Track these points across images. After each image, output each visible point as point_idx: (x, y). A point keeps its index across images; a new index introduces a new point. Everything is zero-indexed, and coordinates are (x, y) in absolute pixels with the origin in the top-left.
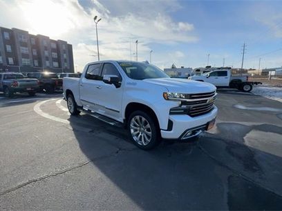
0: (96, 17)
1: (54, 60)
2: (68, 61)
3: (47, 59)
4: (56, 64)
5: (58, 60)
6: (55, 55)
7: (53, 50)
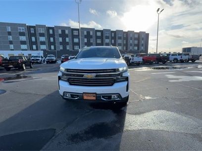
0: (159, 9)
1: (135, 45)
2: (144, 45)
3: (131, 45)
4: (136, 48)
5: (138, 45)
6: (136, 42)
7: (135, 39)
